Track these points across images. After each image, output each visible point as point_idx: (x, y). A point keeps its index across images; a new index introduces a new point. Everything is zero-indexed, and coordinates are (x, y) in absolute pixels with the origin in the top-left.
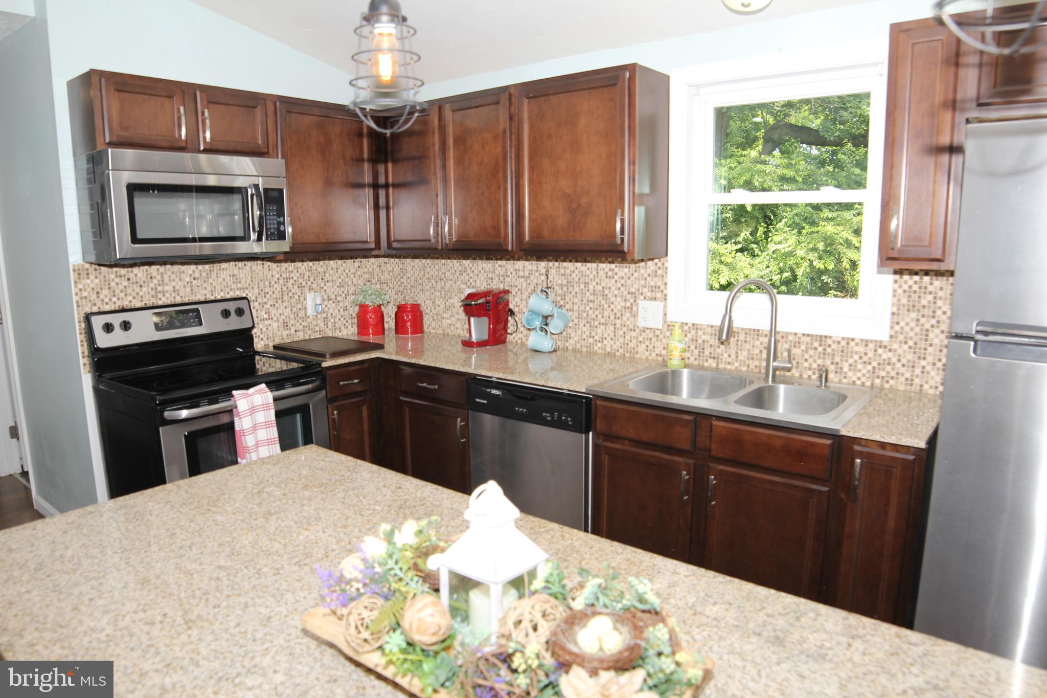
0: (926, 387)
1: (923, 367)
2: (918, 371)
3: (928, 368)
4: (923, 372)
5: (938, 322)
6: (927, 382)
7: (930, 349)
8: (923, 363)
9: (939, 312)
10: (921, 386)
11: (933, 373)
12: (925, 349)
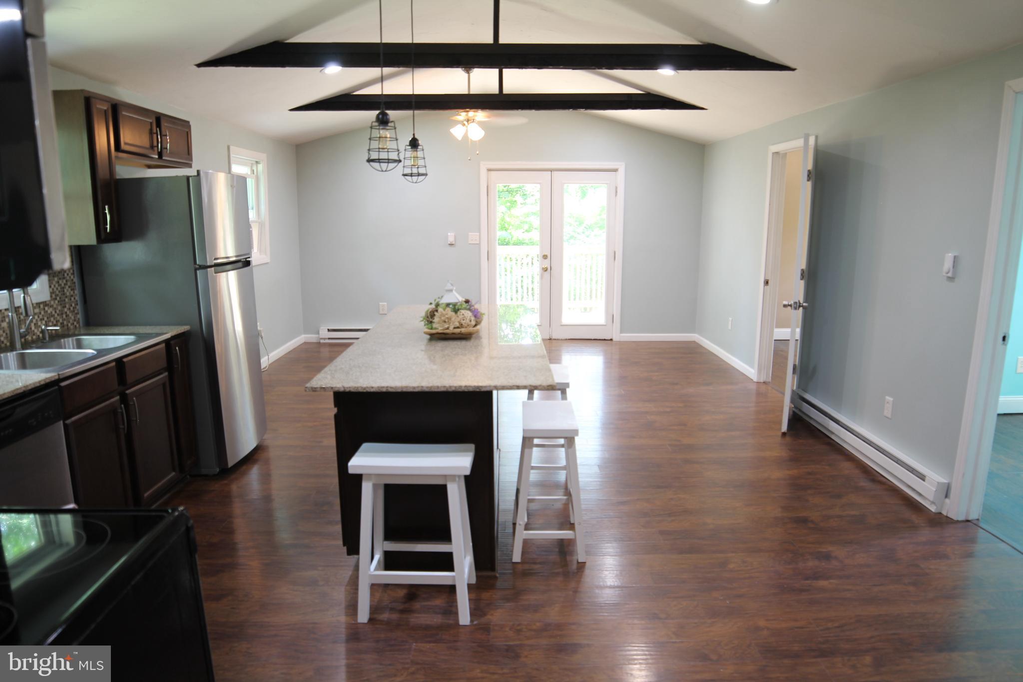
0: (69, 325)
1: (66, 313)
2: (64, 316)
3: (68, 312)
4: (66, 316)
5: (66, 281)
6: (69, 322)
7: (67, 300)
8: (66, 310)
9: (66, 275)
10: (68, 325)
11: (70, 315)
12: (65, 300)
